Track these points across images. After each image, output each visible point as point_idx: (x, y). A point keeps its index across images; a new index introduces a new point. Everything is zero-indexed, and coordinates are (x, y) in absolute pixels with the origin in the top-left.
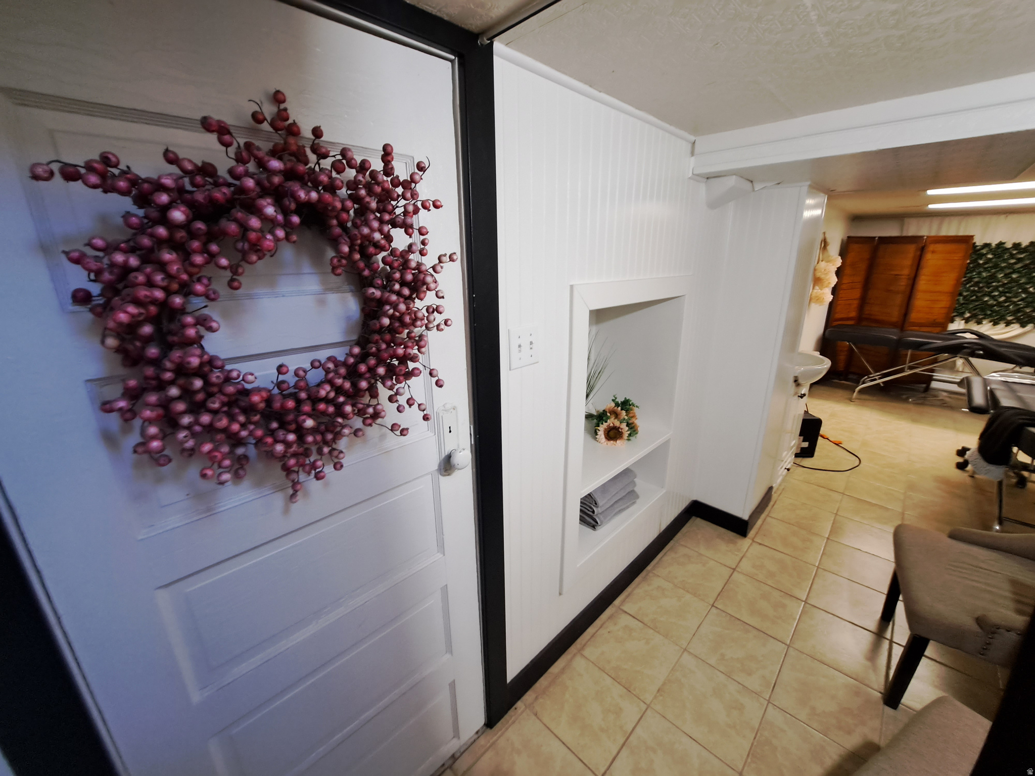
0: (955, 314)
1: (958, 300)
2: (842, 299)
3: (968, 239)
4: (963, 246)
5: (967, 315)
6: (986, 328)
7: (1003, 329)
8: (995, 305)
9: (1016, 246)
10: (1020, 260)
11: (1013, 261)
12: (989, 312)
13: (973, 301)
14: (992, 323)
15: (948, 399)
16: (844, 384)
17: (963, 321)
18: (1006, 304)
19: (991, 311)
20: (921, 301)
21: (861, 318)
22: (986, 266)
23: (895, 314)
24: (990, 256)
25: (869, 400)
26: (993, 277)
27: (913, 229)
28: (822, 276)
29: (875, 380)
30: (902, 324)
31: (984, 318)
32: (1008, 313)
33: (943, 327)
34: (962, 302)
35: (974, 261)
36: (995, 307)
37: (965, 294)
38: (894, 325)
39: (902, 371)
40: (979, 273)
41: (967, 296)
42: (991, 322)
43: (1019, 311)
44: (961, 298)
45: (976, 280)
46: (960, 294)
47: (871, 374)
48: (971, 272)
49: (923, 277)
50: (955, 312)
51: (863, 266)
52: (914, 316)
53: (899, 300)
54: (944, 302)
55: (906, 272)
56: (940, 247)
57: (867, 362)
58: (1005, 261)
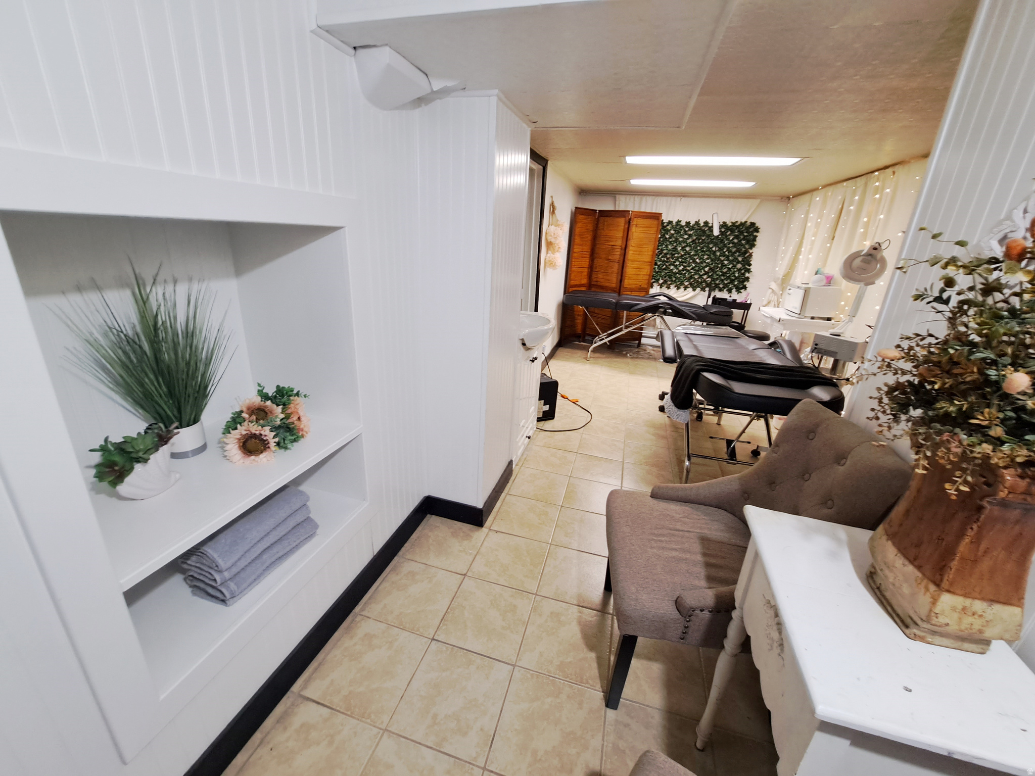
0: (653, 280)
1: (654, 269)
2: (575, 267)
3: (657, 216)
4: (655, 222)
5: (661, 281)
6: (673, 292)
7: (683, 292)
8: (677, 273)
9: (688, 223)
10: (690, 236)
11: (686, 237)
12: (674, 279)
13: (664, 269)
14: (676, 288)
15: (652, 352)
16: (582, 345)
17: (659, 286)
18: (684, 272)
19: (675, 277)
20: (630, 270)
21: (590, 285)
22: (671, 240)
23: (613, 281)
24: (672, 232)
25: (599, 358)
26: (675, 249)
27: (624, 204)
28: (553, 240)
29: (603, 339)
30: (619, 290)
31: (671, 284)
32: (685, 279)
33: (646, 292)
34: (657, 270)
35: (663, 236)
36: (677, 275)
37: (659, 263)
38: (613, 290)
39: (621, 330)
40: (667, 246)
41: (660, 265)
42: (675, 287)
43: (691, 277)
44: (657, 266)
45: (665, 252)
46: (656, 264)
47: (600, 334)
48: (662, 245)
49: (631, 248)
50: (654, 278)
51: (589, 237)
52: (627, 282)
53: (616, 267)
54: (646, 271)
55: (619, 243)
56: (641, 222)
57: (597, 324)
58: (681, 236)
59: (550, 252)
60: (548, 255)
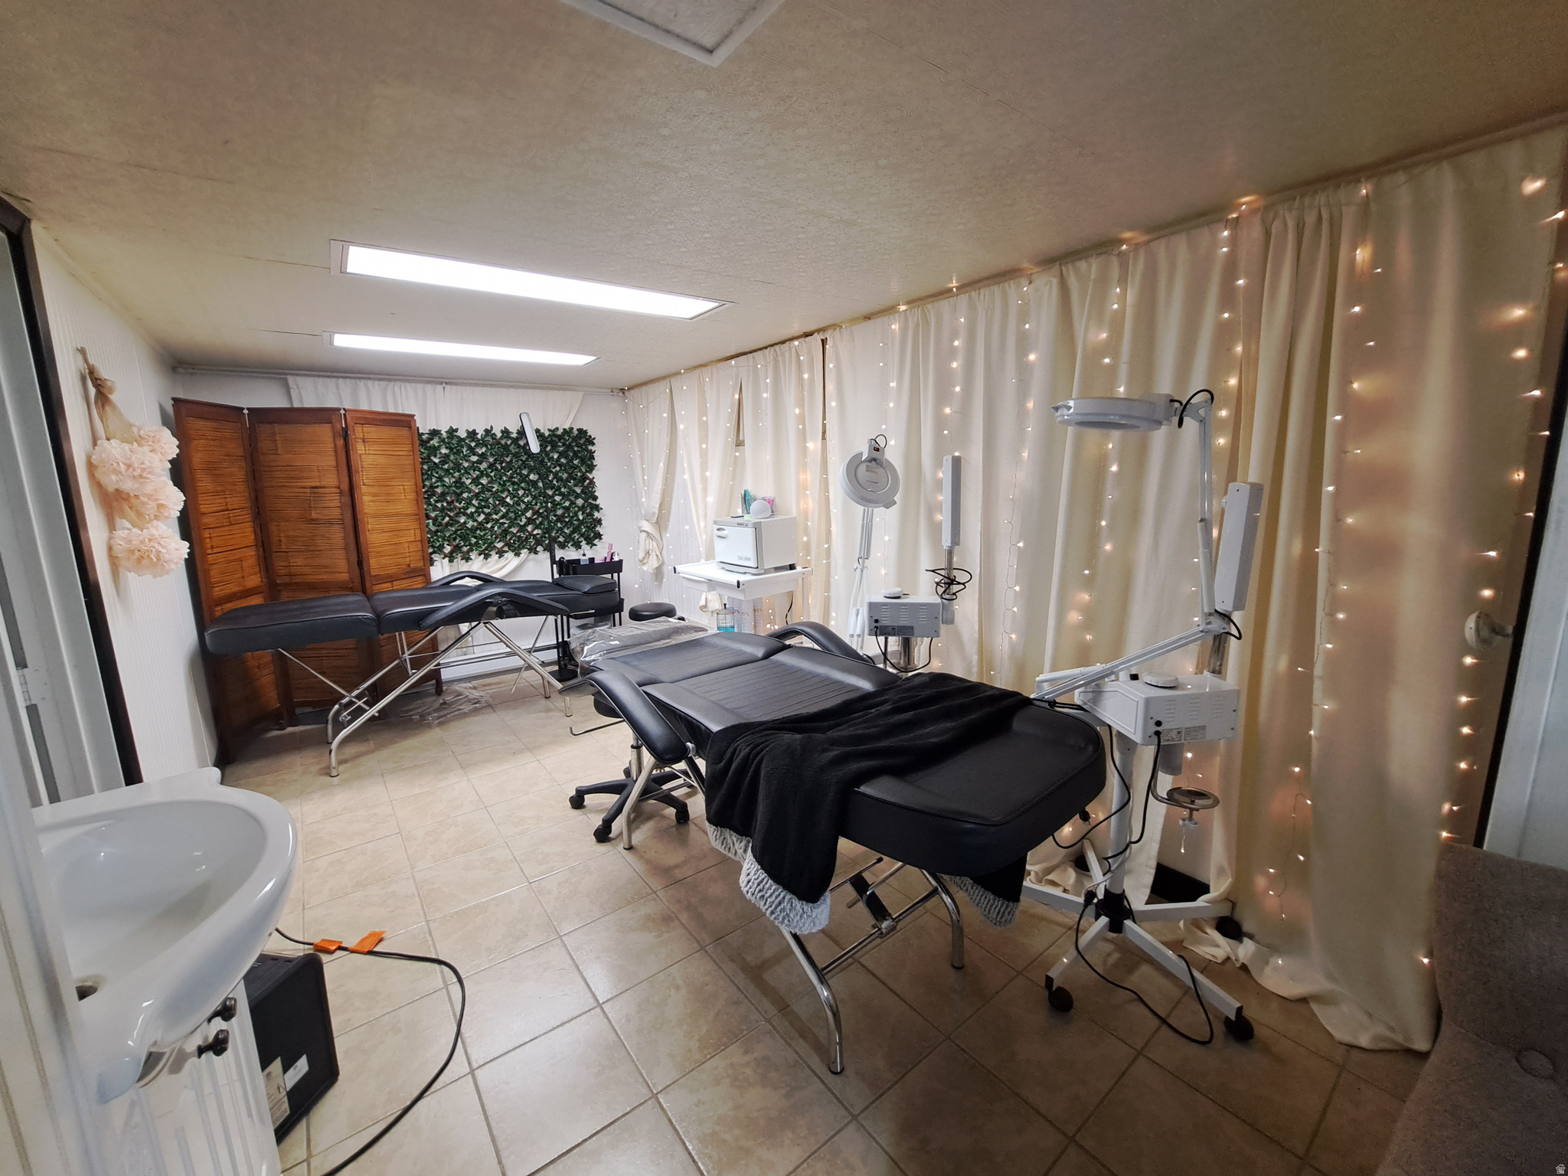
0: (431, 550)
1: (427, 526)
2: (215, 550)
3: (405, 421)
4: (405, 432)
5: (448, 549)
6: (477, 564)
7: (497, 561)
8: (477, 529)
9: (472, 434)
10: (483, 456)
11: (474, 458)
12: (474, 540)
13: (447, 524)
14: (483, 556)
16: (293, 734)
17: (447, 559)
18: (489, 526)
19: (475, 537)
20: (375, 536)
21: (273, 587)
22: (446, 467)
23: (340, 567)
24: (444, 451)
25: (363, 754)
26: (459, 483)
27: (310, 394)
30: (361, 582)
31: (471, 550)
32: (496, 538)
33: (424, 575)
34: (433, 529)
35: (426, 460)
36: (478, 532)
37: (433, 515)
38: (346, 588)
39: (401, 675)
40: (440, 479)
41: (437, 516)
42: (480, 555)
43: (506, 532)
44: (430, 521)
45: (439, 490)
46: (428, 517)
47: (344, 697)
48: (430, 478)
49: (364, 489)
50: (431, 546)
51: (237, 472)
52: (376, 564)
53: (337, 536)
54: (411, 534)
55: (331, 479)
56: (371, 432)
57: (314, 670)
58: (466, 458)
59: (122, 523)
60: (120, 533)
